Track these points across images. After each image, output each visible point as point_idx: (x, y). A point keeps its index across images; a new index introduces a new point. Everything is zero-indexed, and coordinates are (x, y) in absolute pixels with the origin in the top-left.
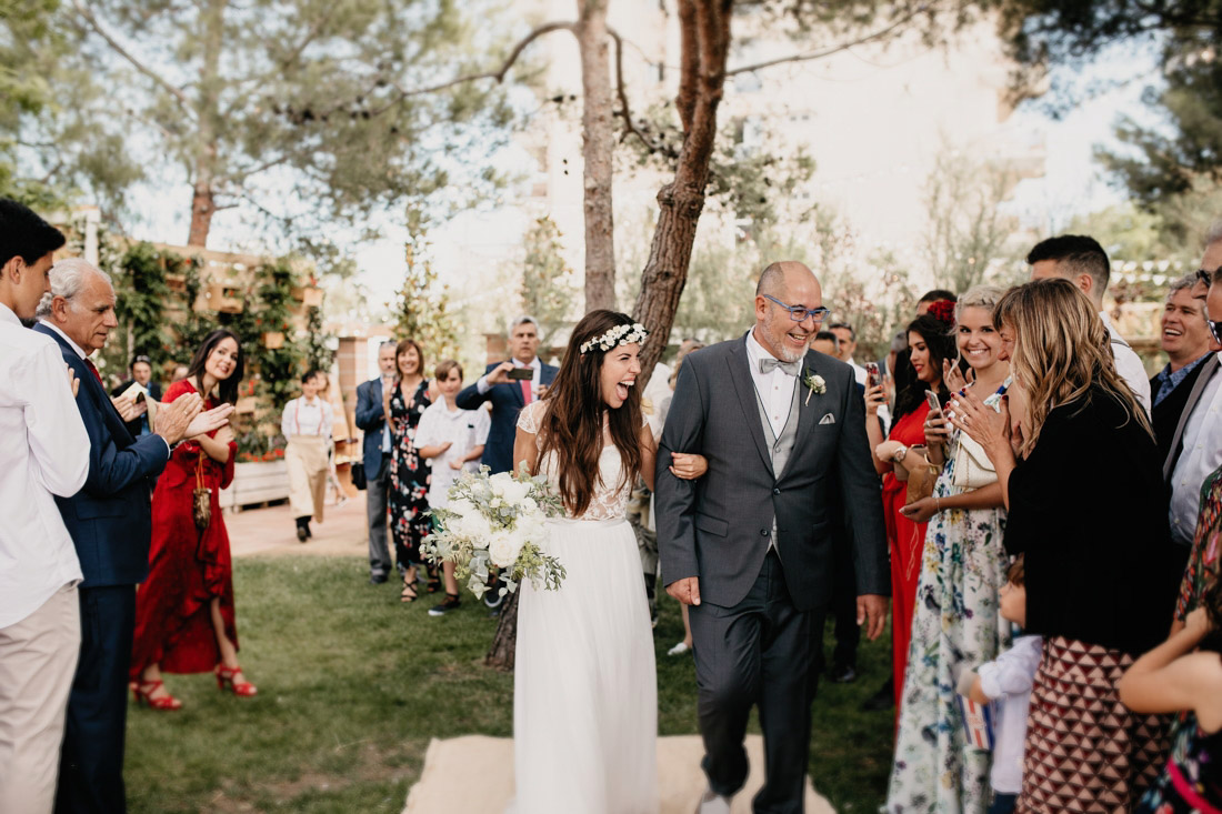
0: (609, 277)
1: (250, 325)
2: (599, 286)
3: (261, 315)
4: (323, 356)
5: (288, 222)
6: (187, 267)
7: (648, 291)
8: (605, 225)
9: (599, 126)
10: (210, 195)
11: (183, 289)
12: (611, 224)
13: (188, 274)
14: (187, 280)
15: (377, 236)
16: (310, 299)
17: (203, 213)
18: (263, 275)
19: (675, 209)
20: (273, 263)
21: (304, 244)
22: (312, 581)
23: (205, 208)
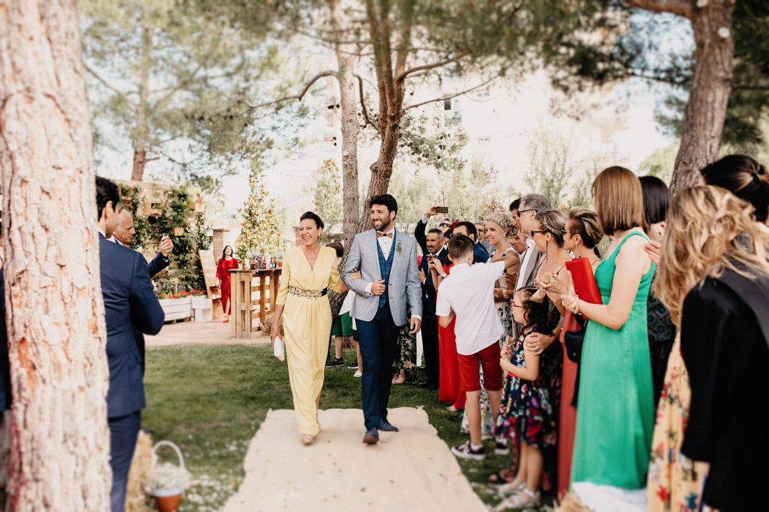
0: (356, 200)
1: (166, 223)
2: (350, 205)
3: (171, 218)
4: (205, 240)
5: (185, 165)
6: (133, 193)
7: (367, 211)
8: (353, 174)
9: (350, 124)
10: (144, 153)
11: (130, 205)
12: (357, 173)
13: (133, 196)
14: (132, 200)
15: (234, 174)
16: (198, 209)
17: (141, 162)
18: (172, 196)
19: (378, 174)
20: (178, 189)
21: (193, 178)
22: (206, 354)
23: (141, 160)
